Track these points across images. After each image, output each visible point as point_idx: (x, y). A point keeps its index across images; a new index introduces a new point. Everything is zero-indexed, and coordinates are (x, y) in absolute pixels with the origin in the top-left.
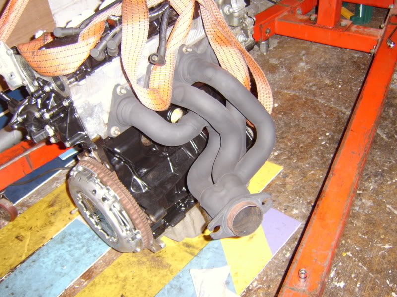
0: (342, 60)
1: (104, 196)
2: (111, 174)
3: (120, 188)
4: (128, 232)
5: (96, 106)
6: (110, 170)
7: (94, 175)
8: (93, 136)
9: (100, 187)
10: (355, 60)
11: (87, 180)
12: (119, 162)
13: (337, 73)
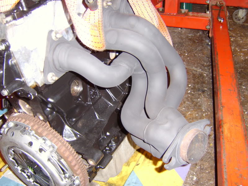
0: (182, 39)
1: (41, 147)
2: (45, 125)
3: (56, 137)
4: (67, 180)
5: (32, 51)
6: (44, 121)
7: (27, 128)
8: (31, 83)
9: (35, 138)
10: (190, 38)
11: (21, 134)
12: (51, 113)
13: (181, 46)
